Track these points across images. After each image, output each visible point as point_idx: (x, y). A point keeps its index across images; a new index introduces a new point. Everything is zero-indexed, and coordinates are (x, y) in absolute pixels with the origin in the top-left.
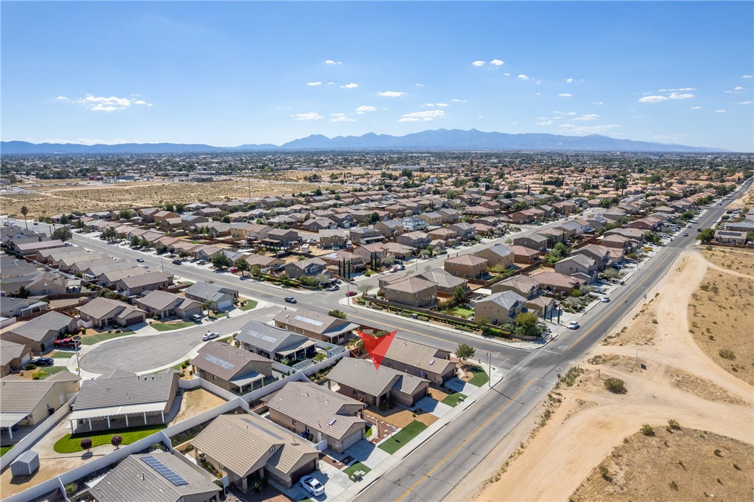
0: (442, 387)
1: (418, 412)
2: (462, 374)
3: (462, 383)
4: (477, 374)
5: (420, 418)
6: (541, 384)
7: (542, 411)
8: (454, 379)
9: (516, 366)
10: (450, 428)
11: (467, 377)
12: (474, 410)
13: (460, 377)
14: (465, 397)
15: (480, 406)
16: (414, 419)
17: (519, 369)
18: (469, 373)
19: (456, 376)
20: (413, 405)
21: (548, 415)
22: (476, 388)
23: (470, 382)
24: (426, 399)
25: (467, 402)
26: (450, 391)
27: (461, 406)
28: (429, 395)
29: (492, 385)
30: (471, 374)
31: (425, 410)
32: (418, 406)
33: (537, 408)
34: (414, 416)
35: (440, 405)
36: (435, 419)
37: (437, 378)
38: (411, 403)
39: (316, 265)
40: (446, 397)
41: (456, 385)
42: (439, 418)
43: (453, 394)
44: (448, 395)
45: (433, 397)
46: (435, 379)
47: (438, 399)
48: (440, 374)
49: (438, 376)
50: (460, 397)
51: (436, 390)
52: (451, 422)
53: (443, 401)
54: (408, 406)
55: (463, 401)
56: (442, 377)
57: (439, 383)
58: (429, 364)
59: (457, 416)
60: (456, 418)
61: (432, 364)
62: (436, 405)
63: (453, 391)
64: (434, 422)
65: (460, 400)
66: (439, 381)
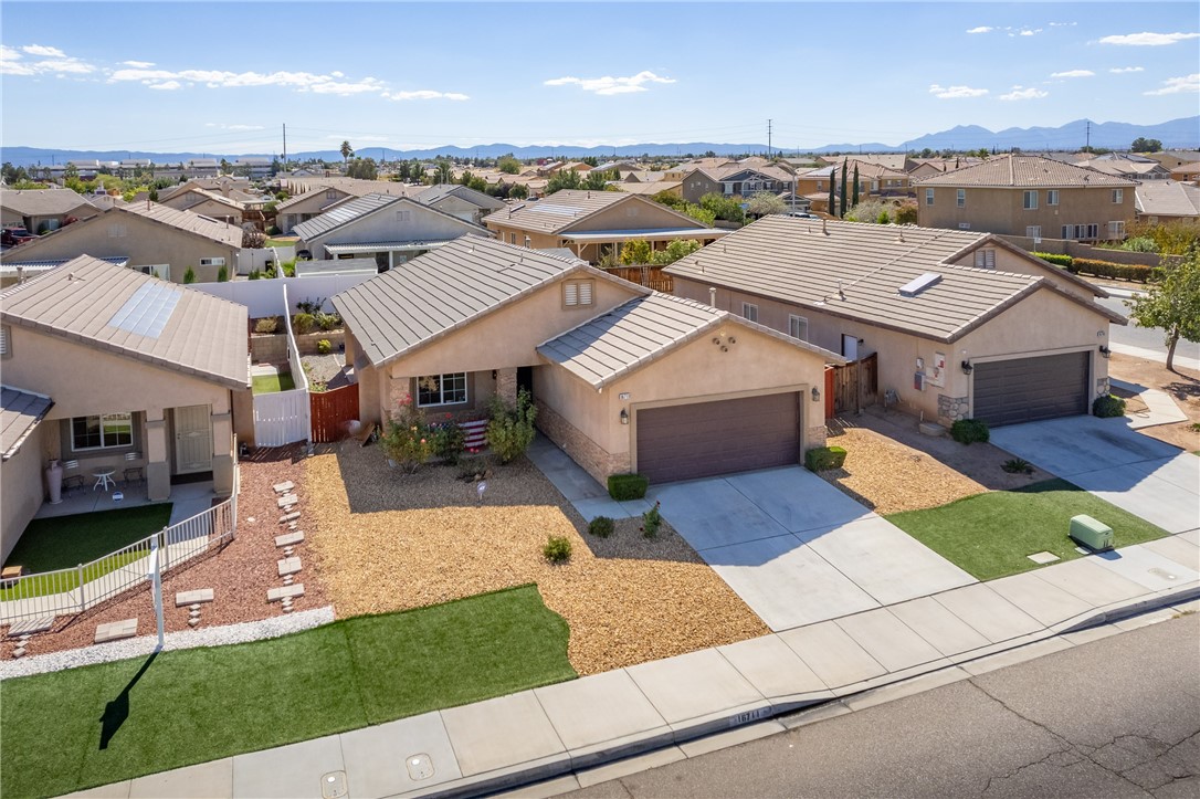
0: (962, 440)
1: (620, 537)
3: (1150, 453)
5: (585, 586)
8: (1088, 422)
14: (1140, 532)
16: (527, 571)
19: (1109, 407)
20: (625, 488)
25: (1144, 571)
26: (1017, 476)
27: (1066, 588)
28: (822, 460)
31: (697, 539)
34: (558, 555)
35: (865, 534)
36: (730, 625)
37: (930, 372)
38: (612, 468)
39: (763, 177)
40: (958, 496)
41: (1084, 452)
42: (759, 629)
43: (1037, 491)
44: (986, 490)
45: (846, 474)
46: (918, 385)
47: (873, 500)
48: (948, 336)
49: (938, 359)
50: (1084, 519)
51: (906, 448)
52: (856, 705)
53: (913, 522)
54: (594, 490)
55: (1107, 551)
56: (965, 366)
57: (945, 413)
58: (903, 293)
59: (974, 669)
60: (955, 675)
61: (919, 291)
62: (829, 528)
63: (1037, 478)
64: (679, 651)
65: (1080, 544)
66: (941, 399)
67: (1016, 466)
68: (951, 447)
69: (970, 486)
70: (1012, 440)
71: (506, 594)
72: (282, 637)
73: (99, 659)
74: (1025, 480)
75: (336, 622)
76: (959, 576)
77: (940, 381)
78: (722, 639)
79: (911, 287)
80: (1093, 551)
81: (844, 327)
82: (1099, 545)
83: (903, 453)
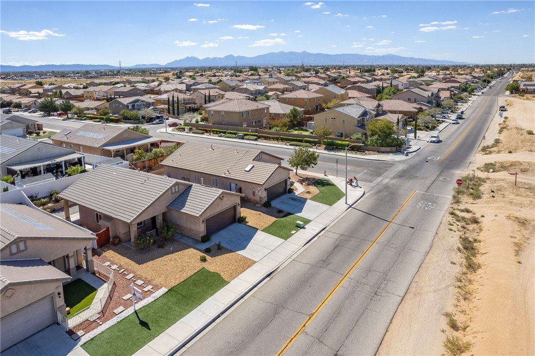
0: (266, 207)
1: (213, 251)
2: (299, 189)
3: (302, 201)
4: (324, 189)
5: (215, 264)
6: (429, 199)
7: (454, 240)
8: (288, 195)
9: (380, 179)
10: (277, 282)
11: (308, 192)
12: (326, 242)
13: (297, 193)
14: (307, 221)
15: (336, 236)
16: (200, 265)
17: (386, 181)
18: (311, 187)
19: (291, 191)
20: (205, 239)
21: (469, 247)
22: (324, 207)
23: (315, 198)
24: (236, 227)
25: (310, 230)
26: (280, 213)
27: (300, 237)
28: (242, 220)
29: (350, 202)
30: (314, 190)
31: (229, 247)
32: (215, 240)
33: (440, 234)
34: (204, 260)
35: (260, 236)
36: (248, 263)
37: (257, 192)
38: (201, 235)
39: (143, 101)
40: (272, 222)
41: (290, 204)
42: (255, 262)
43: (286, 216)
44: (277, 219)
45: (248, 222)
46: (254, 195)
47: (257, 227)
48: (262, 184)
49: (259, 189)
50: (298, 222)
51: (256, 212)
52: (279, 270)
53: (266, 230)
54: (196, 241)
55: (303, 228)
56: (265, 189)
57: (261, 201)
58: (246, 171)
59: (293, 257)
60: (290, 260)
61: (250, 170)
62: (252, 237)
63: (285, 213)
64: (244, 271)
65: (299, 227)
66: (260, 198)
67: (280, 211)
68: (264, 209)
69: (273, 219)
70: (275, 204)
71: (200, 272)
72: (160, 297)
73: (123, 317)
74: (282, 215)
75: (169, 290)
76: (282, 240)
77: (260, 194)
78: (249, 266)
79: (248, 169)
80: (301, 228)
81: (230, 181)
82: (302, 227)
83: (256, 213)
